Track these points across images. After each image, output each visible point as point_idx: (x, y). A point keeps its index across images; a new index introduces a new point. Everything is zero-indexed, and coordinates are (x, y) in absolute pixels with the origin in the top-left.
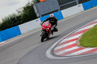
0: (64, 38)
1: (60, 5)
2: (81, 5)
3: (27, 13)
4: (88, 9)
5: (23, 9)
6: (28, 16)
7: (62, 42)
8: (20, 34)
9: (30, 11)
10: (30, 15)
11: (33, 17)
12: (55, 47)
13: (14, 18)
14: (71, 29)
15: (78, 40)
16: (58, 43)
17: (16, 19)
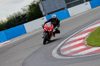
0: (71, 38)
1: (66, 3)
2: (88, 2)
3: (33, 11)
4: (96, 7)
5: (28, 7)
6: (34, 14)
7: (69, 41)
8: (26, 33)
9: (36, 9)
10: (36, 14)
11: (39, 15)
12: (62, 46)
13: (19, 16)
14: (78, 28)
15: (85, 39)
16: (64, 43)
17: (21, 17)
